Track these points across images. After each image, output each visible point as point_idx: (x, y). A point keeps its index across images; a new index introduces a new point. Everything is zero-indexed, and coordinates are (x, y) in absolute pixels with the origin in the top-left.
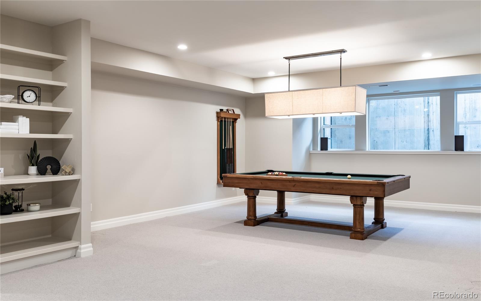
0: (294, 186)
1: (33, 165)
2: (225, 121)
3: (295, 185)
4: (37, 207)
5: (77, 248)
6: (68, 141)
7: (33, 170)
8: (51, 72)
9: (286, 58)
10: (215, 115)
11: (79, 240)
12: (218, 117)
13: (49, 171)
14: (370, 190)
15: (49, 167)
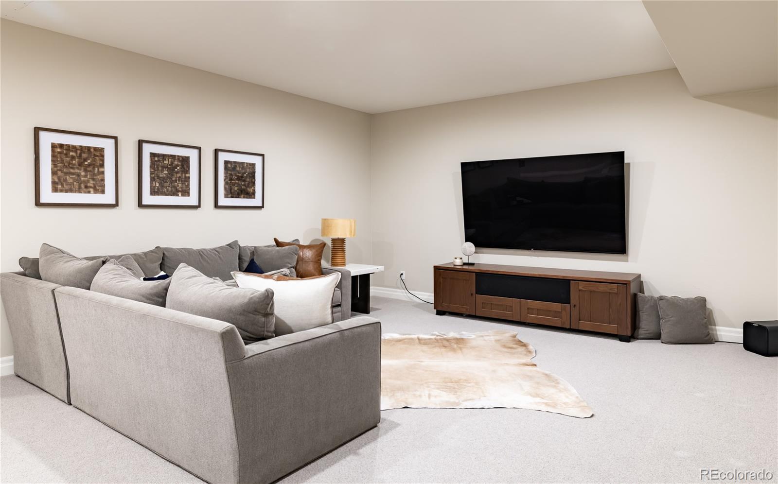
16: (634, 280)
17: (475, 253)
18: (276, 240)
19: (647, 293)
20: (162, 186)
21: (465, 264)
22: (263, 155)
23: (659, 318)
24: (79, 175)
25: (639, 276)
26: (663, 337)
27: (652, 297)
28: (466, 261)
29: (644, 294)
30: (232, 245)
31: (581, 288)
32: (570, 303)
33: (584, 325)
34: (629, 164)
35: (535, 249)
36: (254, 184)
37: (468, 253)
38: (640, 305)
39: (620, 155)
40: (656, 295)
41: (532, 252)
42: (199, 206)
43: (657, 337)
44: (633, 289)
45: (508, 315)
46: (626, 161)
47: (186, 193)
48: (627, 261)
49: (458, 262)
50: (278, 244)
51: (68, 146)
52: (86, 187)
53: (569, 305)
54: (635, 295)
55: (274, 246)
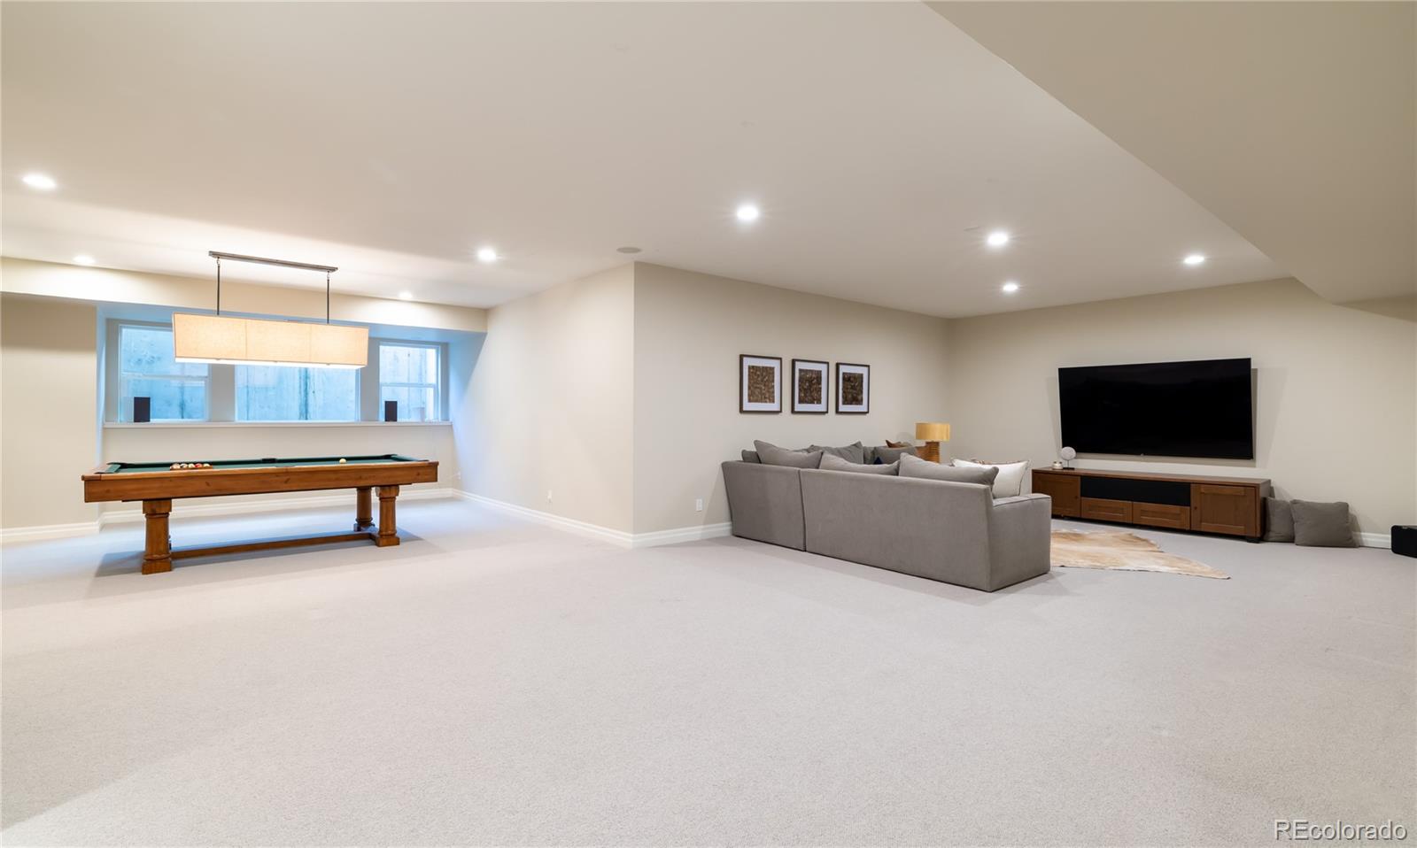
0: (286, 482)
3: (288, 480)
9: (212, 253)
14: (418, 474)
16: (1265, 483)
17: (1075, 458)
18: (887, 442)
19: (1278, 498)
20: (805, 396)
21: (1064, 468)
22: (868, 366)
23: (1292, 522)
24: (761, 389)
25: (1269, 481)
26: (1297, 539)
27: (1284, 502)
28: (1066, 466)
29: (1274, 497)
30: (857, 445)
31: (1203, 490)
32: (1189, 505)
33: (1205, 527)
34: (1256, 370)
35: (1145, 454)
36: (862, 392)
37: (1068, 457)
38: (1271, 509)
39: (1247, 362)
40: (1288, 500)
41: (1142, 457)
42: (827, 412)
43: (1290, 539)
44: (1262, 493)
45: (1119, 517)
46: (1253, 367)
47: (819, 401)
48: (1255, 467)
49: (1058, 466)
50: (890, 445)
51: (757, 367)
52: (765, 398)
53: (1188, 508)
54: (1265, 500)
55: (885, 447)
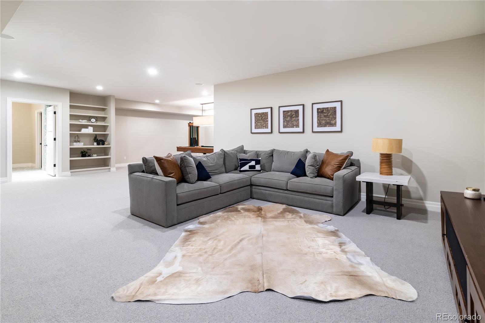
1: (95, 142)
2: (192, 127)
4: (96, 155)
5: (110, 169)
6: (108, 134)
7: (95, 144)
8: (103, 112)
9: (201, 104)
10: (188, 124)
11: (111, 166)
12: (189, 125)
13: (101, 144)
15: (101, 143)
20: (287, 124)
22: (341, 101)
24: (261, 123)
36: (335, 119)
42: (303, 132)
47: (297, 126)
51: (259, 113)
52: (263, 126)
